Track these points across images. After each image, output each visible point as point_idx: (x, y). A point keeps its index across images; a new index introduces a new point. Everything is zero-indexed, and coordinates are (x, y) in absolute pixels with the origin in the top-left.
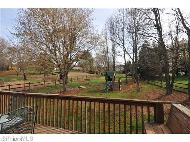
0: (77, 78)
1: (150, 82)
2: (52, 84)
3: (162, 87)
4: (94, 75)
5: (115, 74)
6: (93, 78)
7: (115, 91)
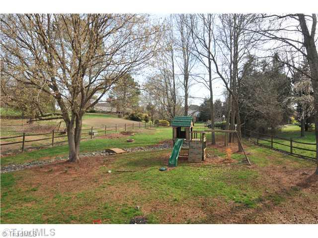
0: (104, 129)
1: (261, 142)
2: (45, 143)
3: (291, 154)
4: (141, 123)
5: (192, 123)
6: (139, 130)
7: (194, 161)
